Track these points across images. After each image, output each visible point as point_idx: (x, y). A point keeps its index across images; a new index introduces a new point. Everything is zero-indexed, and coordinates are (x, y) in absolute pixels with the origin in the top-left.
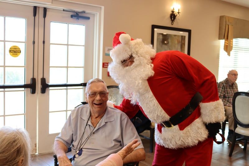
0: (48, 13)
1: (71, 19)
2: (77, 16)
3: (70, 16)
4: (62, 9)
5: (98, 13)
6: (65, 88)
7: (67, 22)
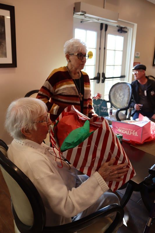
0: (108, 28)
1: (117, 33)
2: (121, 30)
3: (117, 30)
4: (116, 26)
5: (132, 29)
6: (112, 79)
7: (115, 34)
